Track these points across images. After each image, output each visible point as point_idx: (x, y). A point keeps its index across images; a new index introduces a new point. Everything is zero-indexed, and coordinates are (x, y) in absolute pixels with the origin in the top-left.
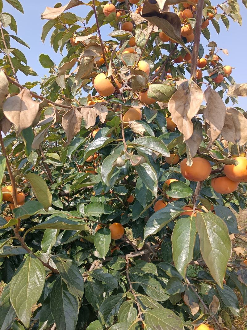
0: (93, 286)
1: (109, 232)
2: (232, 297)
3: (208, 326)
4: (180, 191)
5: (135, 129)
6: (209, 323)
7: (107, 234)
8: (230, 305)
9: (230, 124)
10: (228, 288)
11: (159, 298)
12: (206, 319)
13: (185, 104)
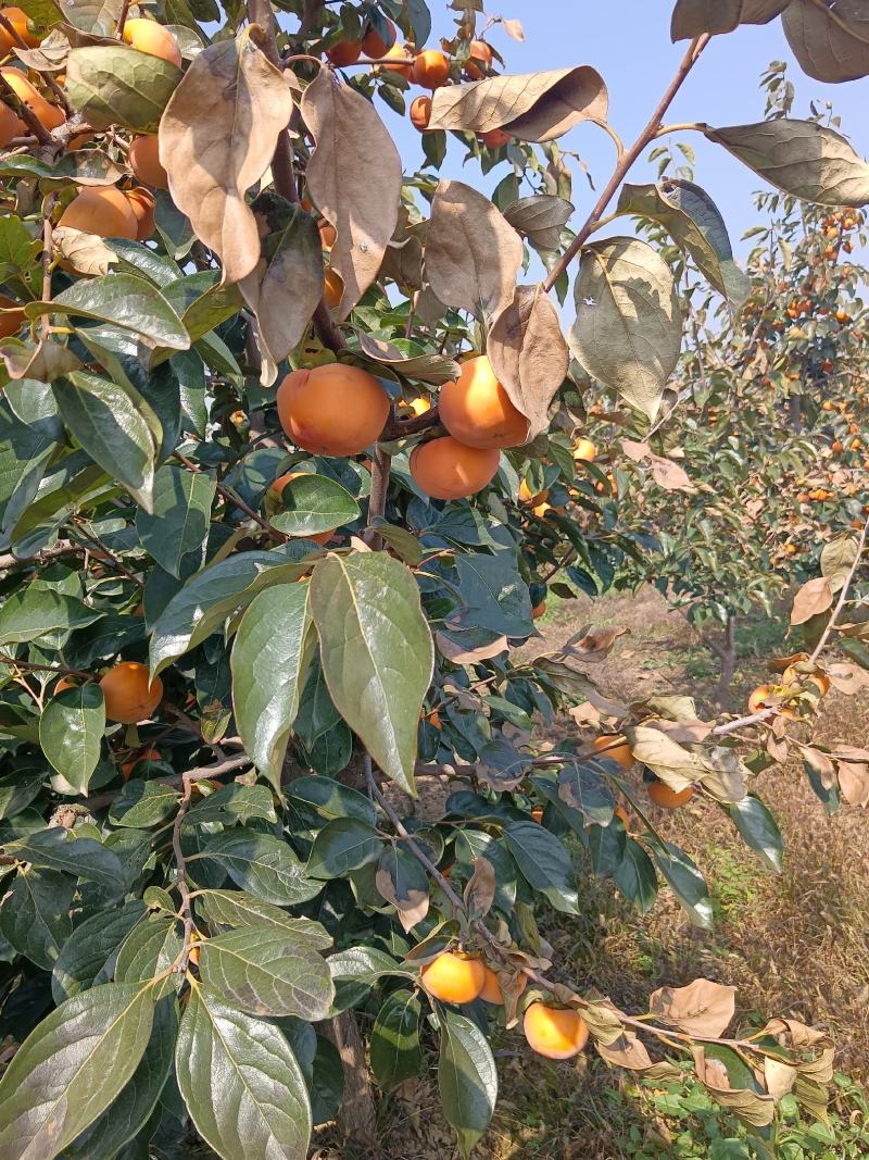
0: (35, 891)
1: (98, 696)
2: (555, 858)
3: (464, 956)
4: (319, 510)
5: (79, 258)
6: (465, 948)
7: (95, 705)
8: (550, 884)
9: (456, 244)
10: (540, 832)
11: (285, 896)
12: (454, 937)
13: (228, 139)
